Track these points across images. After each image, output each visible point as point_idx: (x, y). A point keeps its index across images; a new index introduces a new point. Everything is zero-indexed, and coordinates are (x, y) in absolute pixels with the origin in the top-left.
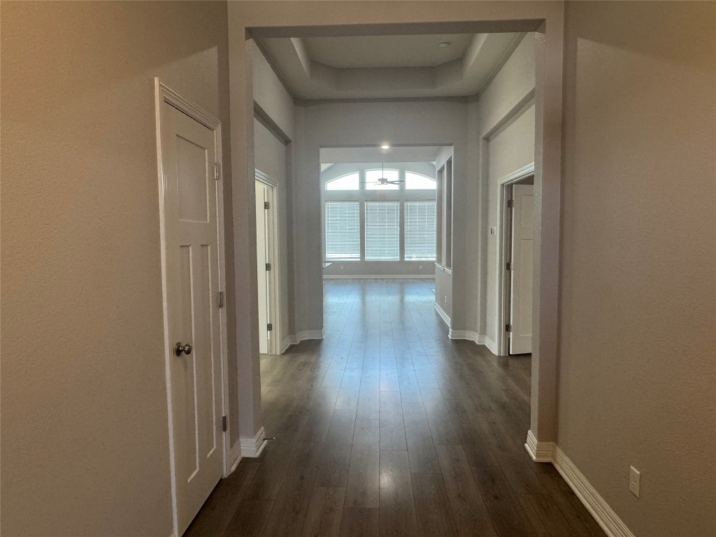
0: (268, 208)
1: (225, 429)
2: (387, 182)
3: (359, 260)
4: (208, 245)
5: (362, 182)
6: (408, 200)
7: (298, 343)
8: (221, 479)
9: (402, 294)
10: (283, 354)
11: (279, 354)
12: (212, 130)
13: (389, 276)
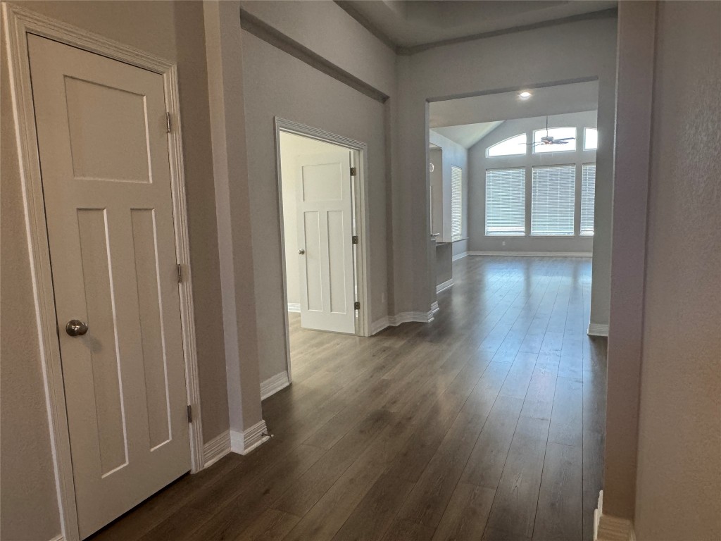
0: (355, 175)
1: (190, 420)
2: (553, 143)
3: (523, 234)
4: (151, 209)
5: (530, 144)
6: (584, 164)
7: (398, 325)
8: (188, 474)
9: (575, 276)
10: (372, 336)
11: (367, 335)
12: (161, 74)
13: (559, 254)
